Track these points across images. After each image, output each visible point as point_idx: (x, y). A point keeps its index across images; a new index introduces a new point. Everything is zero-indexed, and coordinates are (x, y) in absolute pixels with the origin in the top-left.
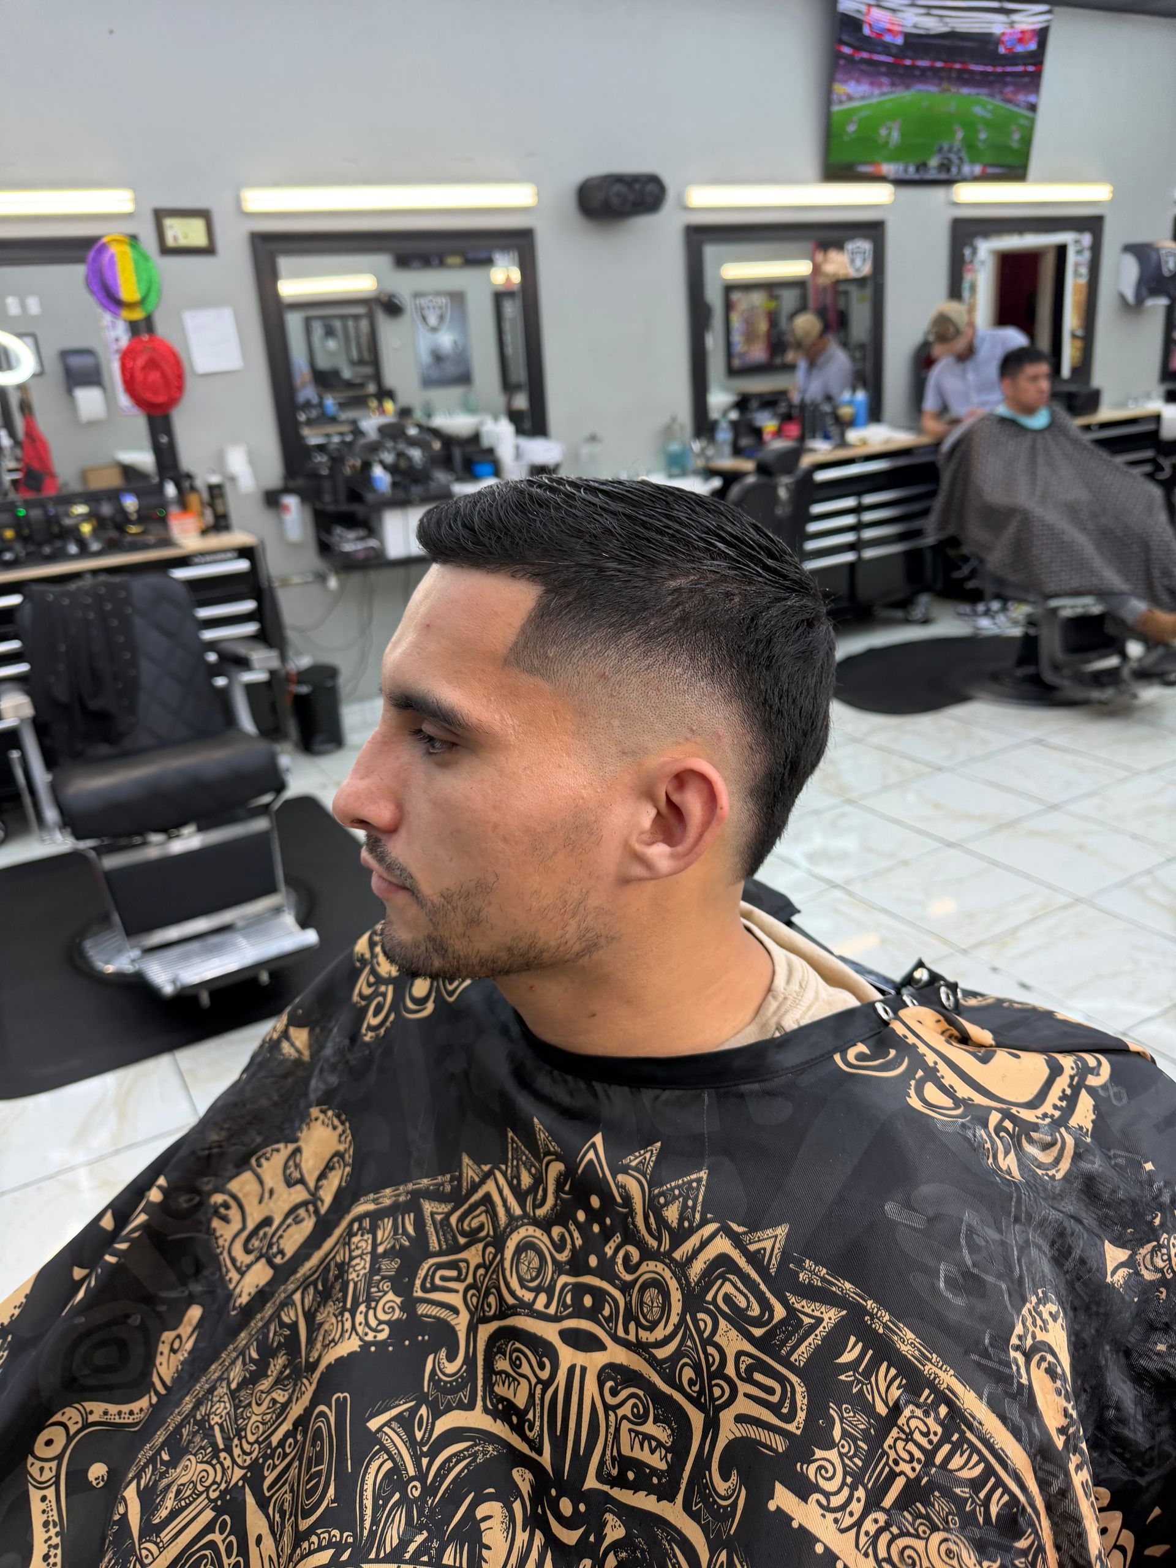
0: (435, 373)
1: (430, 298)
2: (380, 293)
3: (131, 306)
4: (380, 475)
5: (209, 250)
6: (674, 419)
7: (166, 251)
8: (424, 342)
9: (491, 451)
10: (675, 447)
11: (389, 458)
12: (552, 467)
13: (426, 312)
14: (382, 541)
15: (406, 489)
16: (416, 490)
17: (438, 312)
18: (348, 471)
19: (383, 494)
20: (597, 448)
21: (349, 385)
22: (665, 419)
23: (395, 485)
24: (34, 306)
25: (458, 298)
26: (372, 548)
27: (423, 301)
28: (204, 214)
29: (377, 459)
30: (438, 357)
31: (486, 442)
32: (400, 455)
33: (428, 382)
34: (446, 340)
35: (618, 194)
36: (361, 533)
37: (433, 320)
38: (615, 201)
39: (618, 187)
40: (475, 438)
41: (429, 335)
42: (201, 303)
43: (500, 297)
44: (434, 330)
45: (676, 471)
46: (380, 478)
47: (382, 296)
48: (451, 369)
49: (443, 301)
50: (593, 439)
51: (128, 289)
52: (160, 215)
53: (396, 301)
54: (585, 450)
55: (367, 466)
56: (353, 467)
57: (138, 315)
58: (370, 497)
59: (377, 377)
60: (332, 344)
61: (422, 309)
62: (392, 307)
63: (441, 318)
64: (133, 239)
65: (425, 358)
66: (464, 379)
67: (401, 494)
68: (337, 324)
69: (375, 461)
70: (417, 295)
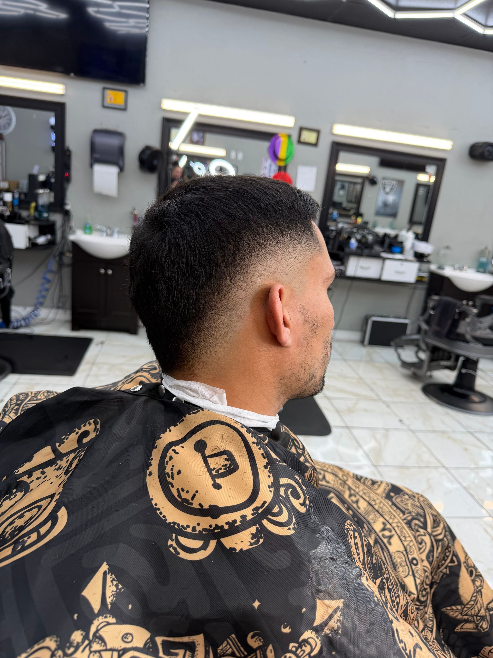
0: (382, 211)
1: (390, 181)
2: (370, 175)
3: (281, 160)
4: (353, 243)
5: (315, 145)
6: (486, 248)
7: (299, 142)
8: (381, 198)
9: (401, 243)
10: (484, 260)
11: (359, 237)
12: (426, 255)
13: (386, 186)
14: (346, 268)
15: (362, 250)
16: (366, 251)
17: (391, 187)
18: (341, 239)
19: (352, 250)
20: (448, 252)
21: (345, 209)
22: (483, 247)
23: (358, 247)
24: (240, 156)
25: (401, 183)
26: (342, 270)
27: (386, 182)
28: (318, 132)
29: (354, 236)
30: (385, 205)
31: (400, 239)
32: (364, 236)
33: (378, 214)
34: (391, 198)
35: (488, 151)
36: (339, 263)
37: (388, 189)
38: (486, 154)
39: (489, 148)
40: (396, 237)
41: (385, 195)
42: (307, 164)
43: (419, 185)
44: (387, 193)
45: (481, 270)
46: (353, 244)
47: (370, 177)
48: (389, 210)
49: (394, 183)
50: (448, 248)
51: (282, 154)
52: (301, 129)
53: (375, 179)
54: (443, 252)
55: (349, 238)
56: (344, 237)
57: (282, 164)
58: (347, 250)
59: (358, 208)
60: (342, 192)
61: (385, 184)
62: (373, 181)
63: (392, 189)
64: (289, 136)
65: (380, 203)
66: (394, 215)
67: (359, 251)
68: (347, 185)
69: (353, 237)
70: (384, 178)
